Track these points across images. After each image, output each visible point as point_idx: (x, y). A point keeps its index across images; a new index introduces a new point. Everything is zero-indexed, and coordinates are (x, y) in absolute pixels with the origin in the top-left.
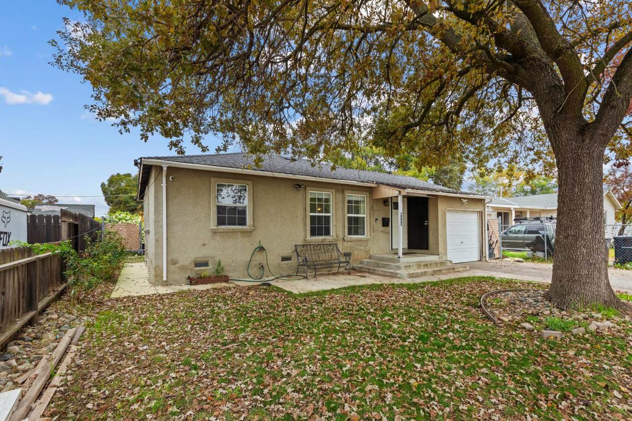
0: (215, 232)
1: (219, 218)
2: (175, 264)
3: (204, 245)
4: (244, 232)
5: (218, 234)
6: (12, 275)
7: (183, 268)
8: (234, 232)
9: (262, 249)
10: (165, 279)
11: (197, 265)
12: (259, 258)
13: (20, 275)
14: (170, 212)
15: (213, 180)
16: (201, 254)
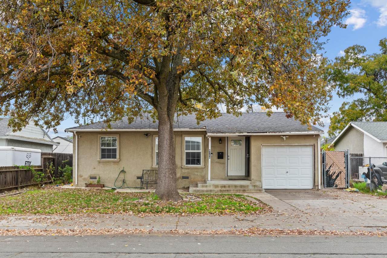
0: (99, 162)
1: (102, 155)
2: (81, 177)
3: (94, 168)
4: (114, 162)
5: (101, 163)
6: (9, 174)
7: (84, 179)
8: (109, 162)
9: (123, 171)
10: (76, 184)
11: (91, 178)
12: (122, 176)
13: (13, 174)
14: (79, 152)
15: (99, 135)
16: (93, 173)
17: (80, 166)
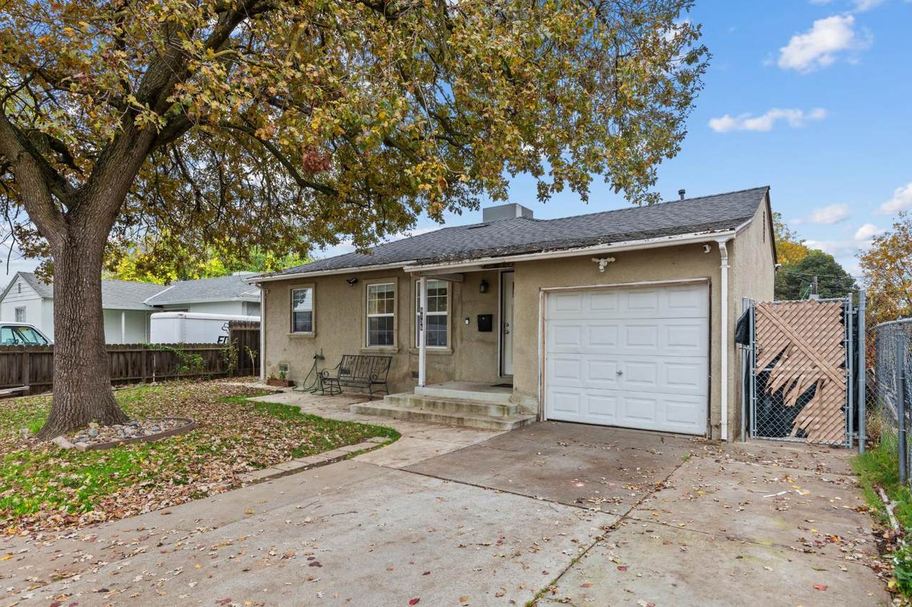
0: (290, 338)
1: (295, 324)
2: (270, 365)
4: (309, 339)
5: (293, 340)
7: (273, 369)
8: (301, 338)
9: (322, 357)
10: (263, 379)
11: (281, 368)
16: (284, 358)
17: (268, 345)
